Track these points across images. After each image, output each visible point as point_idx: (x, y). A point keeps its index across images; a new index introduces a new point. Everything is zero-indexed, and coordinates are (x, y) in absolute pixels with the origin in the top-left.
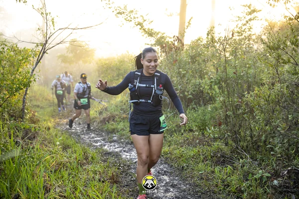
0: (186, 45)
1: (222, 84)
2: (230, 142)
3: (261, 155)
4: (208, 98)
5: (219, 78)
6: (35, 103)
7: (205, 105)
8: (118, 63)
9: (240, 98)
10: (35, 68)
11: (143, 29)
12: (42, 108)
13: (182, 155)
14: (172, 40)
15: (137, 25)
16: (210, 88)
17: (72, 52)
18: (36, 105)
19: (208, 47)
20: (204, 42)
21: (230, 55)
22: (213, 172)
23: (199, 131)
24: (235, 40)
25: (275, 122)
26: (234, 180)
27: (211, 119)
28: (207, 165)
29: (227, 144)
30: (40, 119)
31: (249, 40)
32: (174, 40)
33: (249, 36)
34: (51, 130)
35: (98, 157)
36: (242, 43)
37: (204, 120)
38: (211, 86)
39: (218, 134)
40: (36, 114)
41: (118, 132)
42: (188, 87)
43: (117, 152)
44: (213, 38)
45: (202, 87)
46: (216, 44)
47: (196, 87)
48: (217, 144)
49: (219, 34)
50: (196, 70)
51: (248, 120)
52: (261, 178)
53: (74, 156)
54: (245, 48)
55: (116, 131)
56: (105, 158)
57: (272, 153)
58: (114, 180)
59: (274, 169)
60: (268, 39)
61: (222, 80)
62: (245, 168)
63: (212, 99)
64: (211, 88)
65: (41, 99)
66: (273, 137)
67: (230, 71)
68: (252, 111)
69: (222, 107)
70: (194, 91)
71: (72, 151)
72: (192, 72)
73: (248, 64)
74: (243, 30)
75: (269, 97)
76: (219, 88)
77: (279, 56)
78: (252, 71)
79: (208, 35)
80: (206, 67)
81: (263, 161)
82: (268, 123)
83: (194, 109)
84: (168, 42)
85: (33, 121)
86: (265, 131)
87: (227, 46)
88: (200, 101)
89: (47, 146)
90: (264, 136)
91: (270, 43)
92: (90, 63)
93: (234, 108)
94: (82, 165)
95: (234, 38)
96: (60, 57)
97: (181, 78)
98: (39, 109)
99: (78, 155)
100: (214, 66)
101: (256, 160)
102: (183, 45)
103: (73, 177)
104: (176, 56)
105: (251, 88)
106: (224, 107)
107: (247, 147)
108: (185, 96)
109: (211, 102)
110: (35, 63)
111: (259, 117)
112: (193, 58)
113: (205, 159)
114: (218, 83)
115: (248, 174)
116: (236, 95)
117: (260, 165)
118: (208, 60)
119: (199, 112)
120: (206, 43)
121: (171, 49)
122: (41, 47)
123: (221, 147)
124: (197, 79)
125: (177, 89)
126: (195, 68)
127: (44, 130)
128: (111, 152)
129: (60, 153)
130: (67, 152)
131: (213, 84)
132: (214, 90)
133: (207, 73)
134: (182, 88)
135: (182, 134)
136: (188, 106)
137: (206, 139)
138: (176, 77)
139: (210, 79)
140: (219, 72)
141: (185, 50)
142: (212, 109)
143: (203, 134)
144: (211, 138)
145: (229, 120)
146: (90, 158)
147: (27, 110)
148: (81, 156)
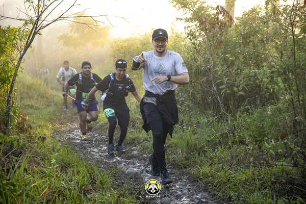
0: (237, 18)
1: (288, 75)
2: (301, 161)
4: (267, 95)
5: (284, 67)
6: (28, 102)
7: (264, 105)
8: (140, 47)
10: (23, 54)
12: (37, 109)
13: (229, 180)
14: (215, 12)
16: (270, 81)
17: (77, 31)
18: (28, 105)
20: (262, 14)
23: (254, 143)
27: (272, 125)
28: (265, 195)
29: (295, 165)
30: (33, 125)
32: (218, 13)
34: (46, 142)
35: (108, 180)
37: (262, 127)
38: (272, 78)
39: (282, 149)
40: (27, 118)
41: (139, 143)
42: (238, 80)
43: (136, 173)
44: (275, 8)
45: (259, 79)
46: (279, 16)
47: (250, 80)
48: (285, 165)
50: (250, 55)
53: (76, 178)
55: (136, 142)
56: (119, 181)
61: (288, 69)
64: (272, 80)
65: (35, 96)
67: (301, 56)
69: (288, 108)
70: (247, 85)
71: (73, 171)
72: (245, 57)
76: (285, 81)
79: (267, 4)
80: (265, 50)
83: (247, 110)
84: (209, 15)
85: (22, 129)
87: (297, 19)
88: (255, 99)
89: (39, 164)
92: (103, 47)
94: (86, 192)
97: (228, 67)
98: (33, 110)
99: (81, 178)
100: (277, 48)
102: (231, 19)
104: (221, 35)
106: (291, 109)
108: (234, 93)
109: (273, 101)
110: (23, 48)
112: (246, 38)
113: (263, 186)
114: (283, 73)
118: (268, 40)
119: (255, 116)
121: (213, 26)
122: (32, 26)
123: (287, 168)
124: (252, 68)
125: (222, 83)
126: (248, 52)
127: (37, 140)
128: (128, 173)
129: (57, 176)
130: (67, 173)
131: (275, 75)
132: (277, 84)
133: (266, 60)
134: (229, 81)
135: (230, 148)
136: (239, 107)
137: (264, 156)
138: (222, 65)
139: (271, 67)
140: (285, 58)
141: (233, 27)
142: (274, 112)
143: (260, 147)
144: (272, 155)
145: (298, 128)
146: (98, 182)
147: (14, 112)
148: (86, 179)
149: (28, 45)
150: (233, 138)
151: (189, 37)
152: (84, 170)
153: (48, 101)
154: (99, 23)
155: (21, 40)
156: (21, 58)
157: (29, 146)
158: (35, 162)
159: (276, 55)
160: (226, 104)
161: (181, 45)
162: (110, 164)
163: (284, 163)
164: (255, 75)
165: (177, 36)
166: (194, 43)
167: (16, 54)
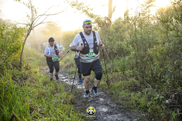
0: (113, 22)
1: (134, 44)
2: (140, 78)
4: (126, 52)
5: (132, 41)
6: (29, 58)
7: (124, 56)
9: (145, 52)
10: (26, 38)
11: (88, 14)
13: (112, 87)
14: (104, 19)
15: (84, 12)
16: (127, 47)
17: (49, 28)
18: (30, 59)
19: (125, 23)
20: (123, 20)
21: (138, 27)
22: (130, 96)
23: (121, 71)
25: (166, 66)
26: (142, 101)
27: (128, 64)
28: (126, 92)
29: (137, 79)
30: (32, 67)
32: (105, 20)
33: (149, 16)
34: (37, 74)
35: (63, 89)
37: (124, 65)
38: (128, 45)
39: (132, 73)
40: (29, 64)
42: (114, 46)
44: (128, 18)
45: (122, 46)
46: (129, 21)
47: (119, 46)
49: (132, 15)
50: (118, 36)
51: (149, 64)
52: (158, 99)
53: (50, 88)
55: (74, 73)
56: (67, 89)
57: (164, 84)
58: (72, 103)
59: (166, 93)
60: (161, 16)
61: (134, 42)
62: (149, 93)
64: (127, 46)
65: (32, 55)
67: (138, 36)
68: (152, 59)
70: (118, 48)
71: (48, 86)
72: (116, 37)
73: (149, 32)
74: (145, 12)
75: (162, 51)
76: (132, 46)
77: (168, 26)
78: (151, 36)
79: (125, 15)
80: (124, 34)
81: (159, 89)
82: (161, 66)
83: (118, 58)
84: (102, 21)
85: (27, 69)
86: (160, 71)
87: (136, 22)
88: (121, 54)
89: (34, 83)
90: (159, 74)
91: (162, 18)
92: (59, 35)
93: (141, 58)
94: (54, 93)
95: (140, 17)
96: (42, 31)
97: (110, 41)
98: (32, 61)
99: (52, 88)
100: (129, 33)
101: (155, 88)
102: (111, 22)
103: (48, 101)
104: (107, 28)
105: (151, 46)
106: (135, 57)
107: (150, 81)
108: (113, 52)
109: (128, 54)
110: (26, 35)
111: (156, 63)
112: (117, 30)
113: (125, 88)
114: (132, 43)
115: (151, 97)
116: (142, 50)
117: (157, 91)
118: (125, 30)
119: (121, 61)
121: (104, 25)
122: (29, 26)
123: (134, 81)
124: (119, 41)
125: (108, 48)
127: (33, 73)
129: (42, 87)
130: (46, 86)
131: (129, 44)
132: (129, 47)
133: (125, 38)
134: (111, 47)
135: (112, 74)
136: (115, 57)
138: (107, 41)
139: (127, 41)
140: (132, 37)
141: (112, 25)
142: (128, 59)
143: (123, 73)
144: (128, 76)
145: (138, 65)
146: (59, 90)
147: (24, 62)
148: (54, 88)
149: (28, 35)
150: (113, 70)
152: (52, 84)
153: (38, 57)
154: (57, 25)
155: (25, 32)
156: (25, 40)
157: (30, 75)
158: (33, 82)
159: (128, 36)
160: (110, 56)
162: (63, 82)
163: (133, 79)
167: (24, 38)
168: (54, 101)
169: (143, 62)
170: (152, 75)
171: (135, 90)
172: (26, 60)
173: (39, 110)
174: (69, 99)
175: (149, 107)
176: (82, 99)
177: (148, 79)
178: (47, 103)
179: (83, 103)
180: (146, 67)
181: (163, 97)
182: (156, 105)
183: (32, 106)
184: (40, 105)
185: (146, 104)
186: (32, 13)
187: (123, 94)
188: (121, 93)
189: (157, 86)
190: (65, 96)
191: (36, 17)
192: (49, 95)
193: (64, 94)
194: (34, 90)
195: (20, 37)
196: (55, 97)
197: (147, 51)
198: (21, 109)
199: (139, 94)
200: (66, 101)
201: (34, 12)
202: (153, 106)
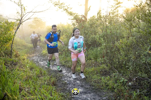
0: (88, 19)
1: (105, 37)
2: (109, 65)
3: (123, 70)
4: (98, 44)
5: (103, 35)
6: (18, 47)
7: (97, 47)
9: (113, 44)
10: (16, 31)
11: (68, 12)
13: (86, 71)
14: (81, 17)
15: (65, 10)
16: (99, 39)
17: (35, 23)
18: (18, 48)
19: (98, 20)
20: (96, 18)
21: (108, 24)
22: (101, 79)
23: (94, 59)
24: (111, 16)
25: (130, 55)
26: (111, 83)
27: (100, 54)
28: (98, 76)
29: (107, 66)
30: (20, 55)
31: (117, 17)
32: (82, 17)
33: (117, 14)
34: (25, 60)
35: (46, 73)
36: (114, 18)
38: (100, 38)
39: (103, 61)
40: (18, 53)
42: (89, 39)
44: (100, 16)
45: (95, 39)
46: (102, 19)
47: (93, 39)
48: (104, 66)
49: (103, 14)
50: (92, 31)
51: (117, 54)
52: (123, 82)
53: (35, 72)
54: (116, 20)
56: (50, 73)
57: (128, 70)
58: (54, 84)
59: (129, 77)
60: (126, 16)
61: (105, 35)
62: (116, 77)
63: (100, 45)
64: (100, 39)
65: (21, 45)
66: (128, 62)
67: (109, 31)
68: (119, 50)
69: (105, 48)
70: (92, 41)
71: (34, 70)
72: (91, 32)
73: (117, 28)
74: (114, 12)
75: (127, 44)
76: (104, 39)
77: (131, 24)
78: (118, 31)
79: (98, 14)
80: (97, 29)
81: (124, 73)
82: (126, 56)
83: (92, 49)
84: (79, 18)
85: (16, 56)
86: (125, 60)
87: (107, 20)
88: (95, 45)
89: (22, 68)
92: (44, 28)
93: (110, 48)
94: (39, 77)
95: (110, 16)
96: (29, 25)
97: (86, 35)
98: (20, 50)
99: (37, 72)
100: (101, 29)
101: (121, 73)
102: (86, 19)
103: (34, 83)
104: (83, 24)
105: (119, 40)
106: (106, 48)
107: (117, 67)
108: (88, 43)
110: (16, 29)
111: (122, 53)
112: (91, 25)
113: (97, 73)
114: (103, 37)
115: (117, 80)
116: (111, 42)
117: (123, 75)
118: (98, 26)
119: (94, 51)
120: (97, 18)
121: (80, 21)
122: (19, 21)
123: (104, 67)
124: (93, 35)
126: (92, 30)
127: (22, 60)
128: (53, 70)
129: (29, 72)
130: (32, 71)
132: (101, 40)
133: (98, 32)
134: (86, 40)
136: (89, 48)
137: (97, 64)
138: (84, 34)
139: (99, 35)
140: (104, 32)
141: (87, 22)
142: (100, 49)
143: (96, 61)
144: (100, 63)
145: (108, 54)
146: (43, 74)
147: (14, 51)
148: (39, 72)
149: (18, 28)
150: (87, 58)
151: (73, 25)
152: (38, 69)
153: (25, 46)
154: (42, 21)
155: (15, 26)
156: (16, 32)
157: (19, 62)
158: (21, 67)
159: (101, 31)
161: (70, 28)
163: (104, 65)
164: (94, 37)
165: (69, 25)
166: (74, 27)
167: (14, 31)
168: (39, 82)
169: (111, 52)
170: (119, 63)
171: (105, 74)
172: (16, 49)
173: (27, 90)
174: (52, 81)
175: (116, 88)
176: (62, 81)
177: (116, 66)
178: (34, 84)
179: (62, 85)
180: (114, 56)
181: (127, 80)
182: (121, 86)
183: (21, 87)
184: (28, 86)
185: (113, 86)
186: (21, 10)
187: (96, 77)
188: (93, 77)
189: (122, 71)
190: (48, 79)
191: (25, 14)
192: (35, 78)
193: (47, 78)
194: (23, 74)
195: (11, 30)
196: (40, 79)
197: (115, 43)
198: (12, 89)
199: (108, 78)
200: (49, 83)
201: (23, 10)
202: (118, 87)
